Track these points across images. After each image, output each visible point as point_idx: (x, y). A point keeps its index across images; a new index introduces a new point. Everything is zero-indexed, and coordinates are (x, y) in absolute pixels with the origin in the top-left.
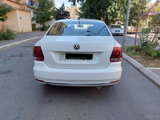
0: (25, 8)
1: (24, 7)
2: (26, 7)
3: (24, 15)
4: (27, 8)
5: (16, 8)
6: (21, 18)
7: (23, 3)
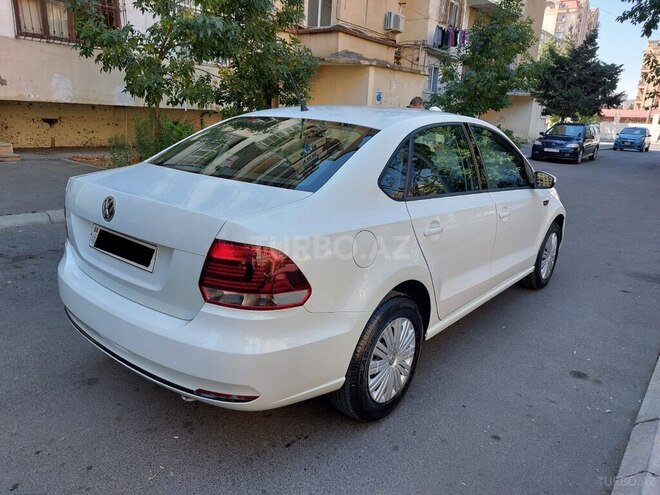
0: (418, 59)
1: (416, 56)
2: (422, 54)
3: (394, 87)
4: (428, 58)
5: (367, 63)
6: (379, 98)
7: (416, 42)
